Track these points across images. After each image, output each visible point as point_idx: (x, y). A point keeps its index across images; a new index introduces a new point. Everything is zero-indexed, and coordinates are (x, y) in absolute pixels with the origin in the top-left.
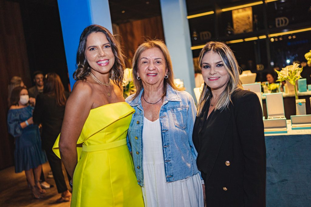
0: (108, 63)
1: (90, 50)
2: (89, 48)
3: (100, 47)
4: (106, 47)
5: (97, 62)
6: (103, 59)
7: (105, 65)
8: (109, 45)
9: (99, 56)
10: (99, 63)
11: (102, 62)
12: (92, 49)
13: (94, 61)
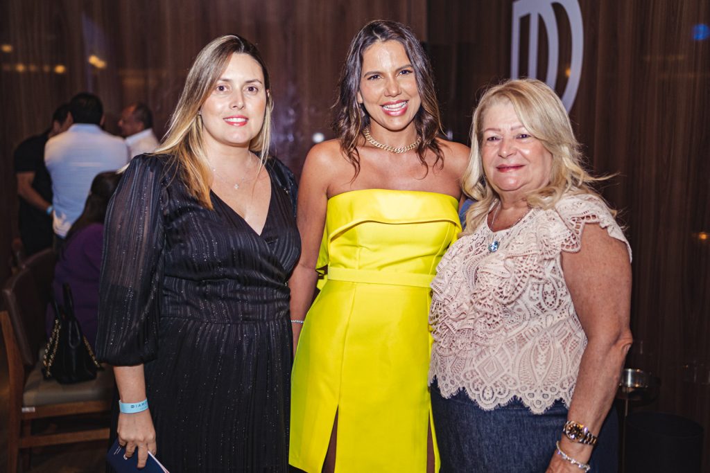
0: (404, 111)
1: (369, 79)
2: (366, 75)
3: (390, 75)
4: (405, 72)
5: (383, 106)
6: (395, 101)
7: (398, 113)
8: (409, 69)
9: (387, 94)
10: (385, 108)
11: (394, 106)
12: (374, 77)
13: (377, 103)
